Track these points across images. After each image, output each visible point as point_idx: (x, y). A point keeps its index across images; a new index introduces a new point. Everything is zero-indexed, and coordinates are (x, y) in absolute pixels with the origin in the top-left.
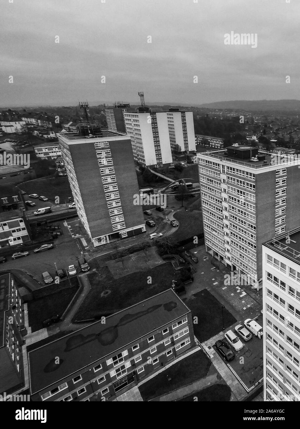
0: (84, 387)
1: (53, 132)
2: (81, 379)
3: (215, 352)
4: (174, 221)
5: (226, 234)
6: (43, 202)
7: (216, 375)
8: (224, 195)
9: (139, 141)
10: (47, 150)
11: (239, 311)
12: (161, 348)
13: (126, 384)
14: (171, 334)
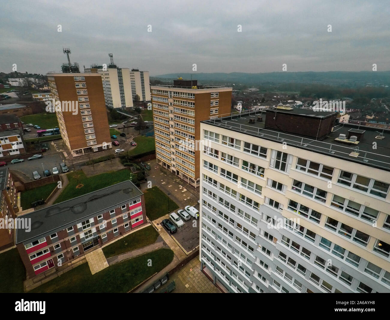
0: (59, 243)
1: (46, 86)
2: (57, 236)
3: (162, 227)
4: (133, 142)
5: (172, 147)
6: (37, 130)
7: (162, 243)
8: (171, 116)
9: (109, 90)
10: (41, 97)
11: (181, 201)
12: (120, 220)
13: (92, 246)
14: (128, 210)
